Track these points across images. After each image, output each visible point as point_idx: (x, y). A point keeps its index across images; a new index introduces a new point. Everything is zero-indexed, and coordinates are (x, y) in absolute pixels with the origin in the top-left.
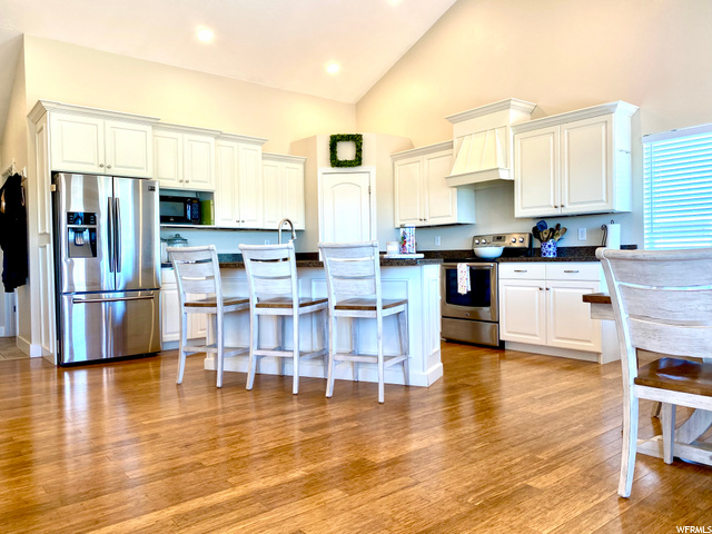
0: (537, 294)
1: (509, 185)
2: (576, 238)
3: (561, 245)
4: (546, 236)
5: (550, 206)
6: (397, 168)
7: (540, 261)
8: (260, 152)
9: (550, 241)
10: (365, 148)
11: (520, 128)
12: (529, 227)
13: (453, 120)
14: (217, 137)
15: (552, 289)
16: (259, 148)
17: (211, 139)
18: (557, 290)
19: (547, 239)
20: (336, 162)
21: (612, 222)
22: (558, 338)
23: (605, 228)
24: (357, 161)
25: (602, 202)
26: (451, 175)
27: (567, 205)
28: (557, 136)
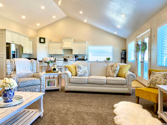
1: (72, 50)
2: (80, 57)
6: (50, 44)
9: (77, 58)
13: (63, 39)
16: (28, 38)
20: (40, 42)
21: (85, 56)
24: (44, 42)
25: (85, 53)
26: (63, 47)
27: (80, 53)
28: (79, 44)
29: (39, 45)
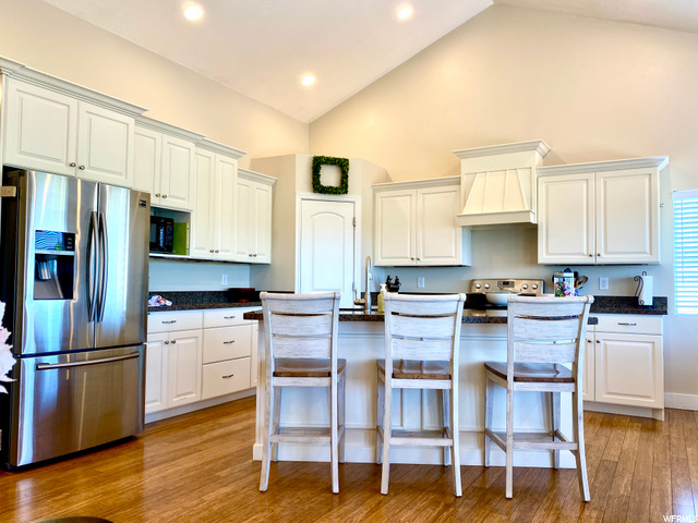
2: (598, 287)
5: (583, 255)
6: (379, 201)
8: (236, 167)
10: (351, 174)
12: (547, 275)
13: (463, 155)
14: (198, 144)
15: (602, 342)
16: (235, 162)
17: (191, 145)
18: (608, 343)
20: (318, 187)
21: (644, 273)
22: (609, 393)
24: (343, 188)
25: (645, 253)
26: (464, 213)
27: (603, 255)
28: (592, 184)
29: (308, 206)
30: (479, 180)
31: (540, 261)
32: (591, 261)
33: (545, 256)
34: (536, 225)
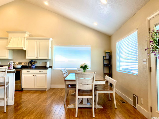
0: (32, 77)
2: (39, 64)
3: (36, 65)
4: (33, 63)
5: (35, 57)
7: (31, 69)
9: (34, 65)
11: (28, 38)
12: (29, 61)
13: (9, 32)
15: (36, 76)
18: (37, 76)
19: (33, 64)
21: (48, 61)
22: (37, 86)
23: (46, 62)
25: (47, 57)
26: (8, 46)
27: (39, 57)
28: (37, 42)
30: (12, 39)
31: (26, 58)
32: (36, 58)
33: (27, 57)
34: (26, 50)
